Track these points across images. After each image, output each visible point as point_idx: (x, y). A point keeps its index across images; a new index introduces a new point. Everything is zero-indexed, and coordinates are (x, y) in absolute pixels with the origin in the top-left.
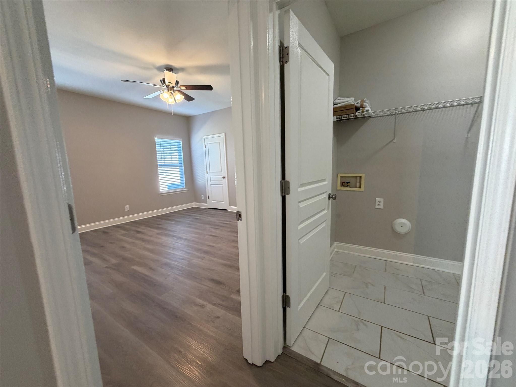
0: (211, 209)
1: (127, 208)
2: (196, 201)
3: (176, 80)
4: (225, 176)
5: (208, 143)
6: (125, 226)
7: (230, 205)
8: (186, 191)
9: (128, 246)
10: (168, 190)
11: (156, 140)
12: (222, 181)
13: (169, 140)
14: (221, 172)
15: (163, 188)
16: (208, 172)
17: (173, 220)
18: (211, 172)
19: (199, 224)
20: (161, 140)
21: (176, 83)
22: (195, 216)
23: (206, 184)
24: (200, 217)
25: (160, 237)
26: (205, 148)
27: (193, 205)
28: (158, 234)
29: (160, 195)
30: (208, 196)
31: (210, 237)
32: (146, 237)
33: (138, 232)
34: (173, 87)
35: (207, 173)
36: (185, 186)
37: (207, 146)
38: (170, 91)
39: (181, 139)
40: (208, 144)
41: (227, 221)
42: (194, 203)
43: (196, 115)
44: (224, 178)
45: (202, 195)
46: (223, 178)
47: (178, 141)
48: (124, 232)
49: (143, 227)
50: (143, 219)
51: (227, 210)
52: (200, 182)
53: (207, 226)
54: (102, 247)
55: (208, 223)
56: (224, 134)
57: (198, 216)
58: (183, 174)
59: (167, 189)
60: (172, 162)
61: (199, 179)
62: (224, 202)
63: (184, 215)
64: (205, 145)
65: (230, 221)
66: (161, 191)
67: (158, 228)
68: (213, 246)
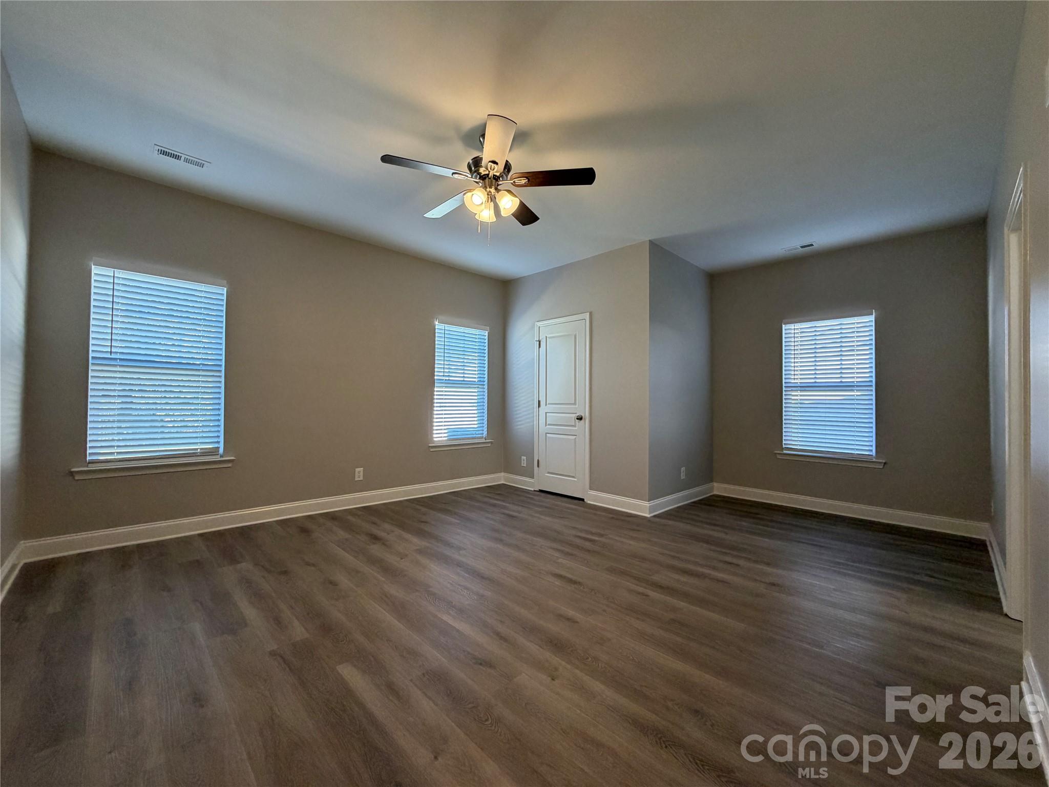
0: (543, 494)
1: (359, 474)
2: (506, 470)
3: (507, 161)
4: (583, 415)
5: (546, 337)
6: (350, 517)
7: (591, 488)
8: (488, 445)
9: (344, 581)
10: (448, 440)
11: (436, 327)
12: (575, 426)
13: (462, 329)
14: (575, 404)
15: (440, 435)
16: (543, 403)
17: (455, 513)
18: (549, 404)
19: (519, 534)
20: (448, 327)
21: (504, 169)
22: (505, 507)
23: (536, 429)
24: (520, 512)
25: (424, 561)
26: (540, 347)
27: (500, 478)
28: (420, 551)
29: (432, 450)
30: (538, 460)
31: (558, 582)
32: (392, 559)
33: (375, 538)
34: (496, 178)
35: (539, 406)
36: (485, 433)
37: (543, 344)
38: (488, 189)
39: (488, 328)
40: (548, 338)
41: (592, 534)
42: (502, 474)
43: (524, 277)
44: (580, 418)
45: (524, 458)
46: (577, 419)
47: (482, 332)
48: (342, 534)
49: (387, 526)
50: (389, 503)
51: (583, 500)
52: (519, 427)
53: (540, 541)
54: (285, 573)
55: (542, 533)
56: (587, 316)
57: (513, 509)
58: (483, 406)
59: (446, 438)
60: (464, 377)
61: (520, 419)
62: (576, 480)
63: (478, 501)
64: (540, 342)
65: (601, 535)
66: (435, 439)
67: (421, 533)
68: (573, 621)
